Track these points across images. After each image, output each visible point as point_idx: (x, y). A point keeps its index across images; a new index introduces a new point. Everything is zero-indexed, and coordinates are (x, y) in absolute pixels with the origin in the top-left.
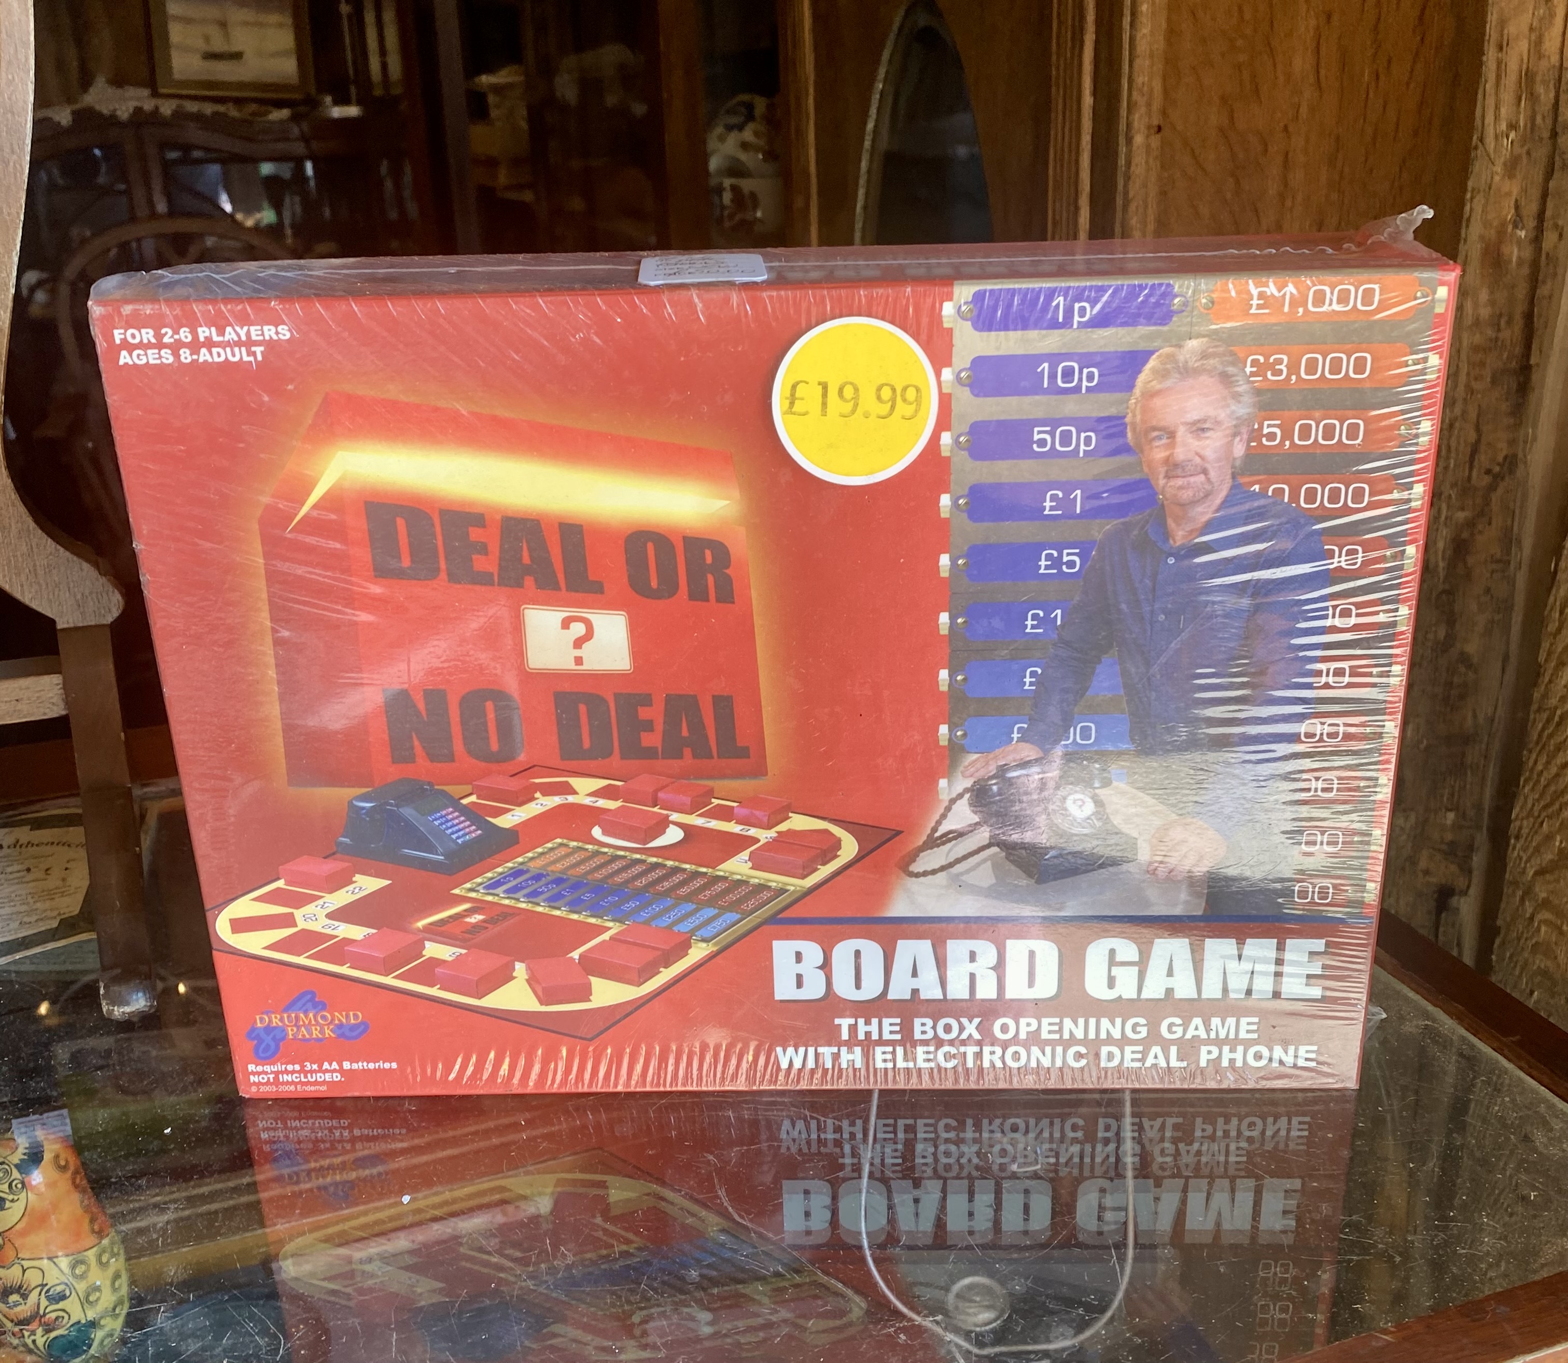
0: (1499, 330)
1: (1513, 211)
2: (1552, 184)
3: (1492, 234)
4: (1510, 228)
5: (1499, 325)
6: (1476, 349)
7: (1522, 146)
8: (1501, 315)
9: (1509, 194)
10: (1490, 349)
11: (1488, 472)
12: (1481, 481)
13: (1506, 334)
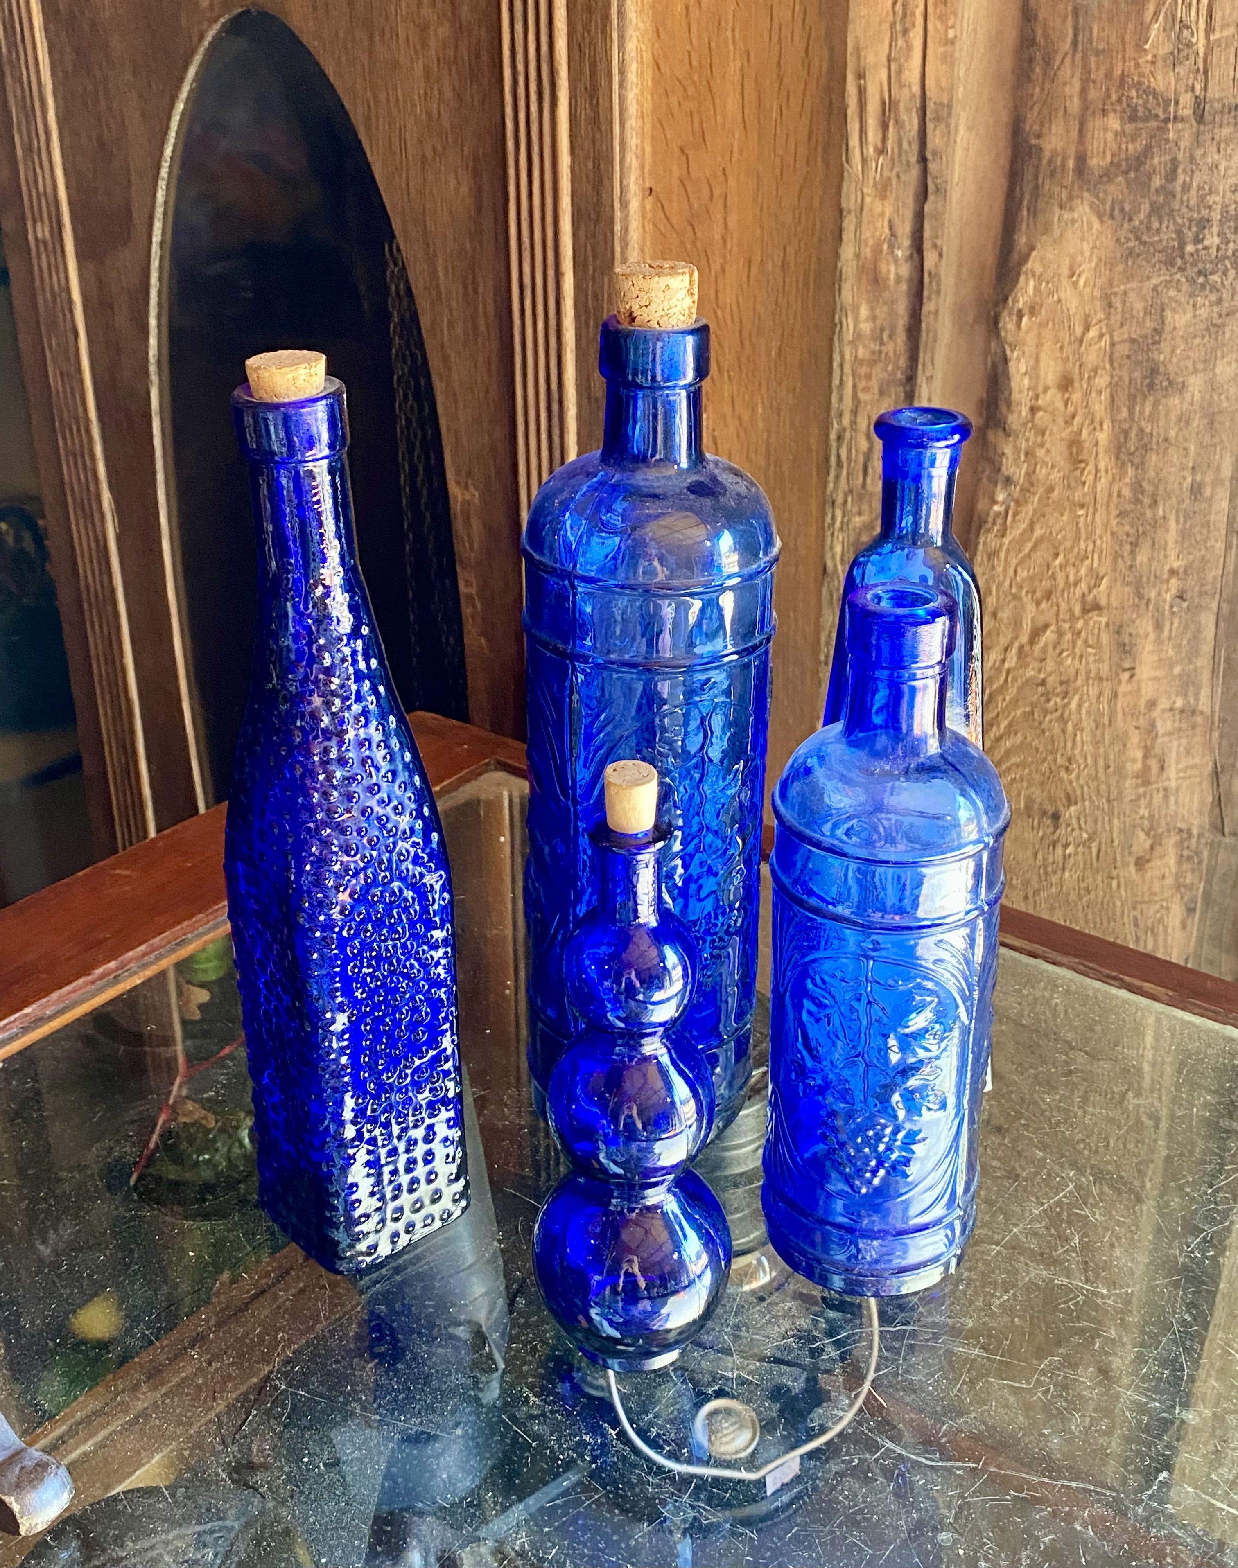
0: (882, 344)
1: (887, 230)
2: (927, 208)
3: (867, 252)
4: (885, 247)
5: (881, 339)
6: (860, 362)
7: (892, 169)
8: (882, 330)
9: (882, 214)
10: (875, 362)
13: (890, 348)
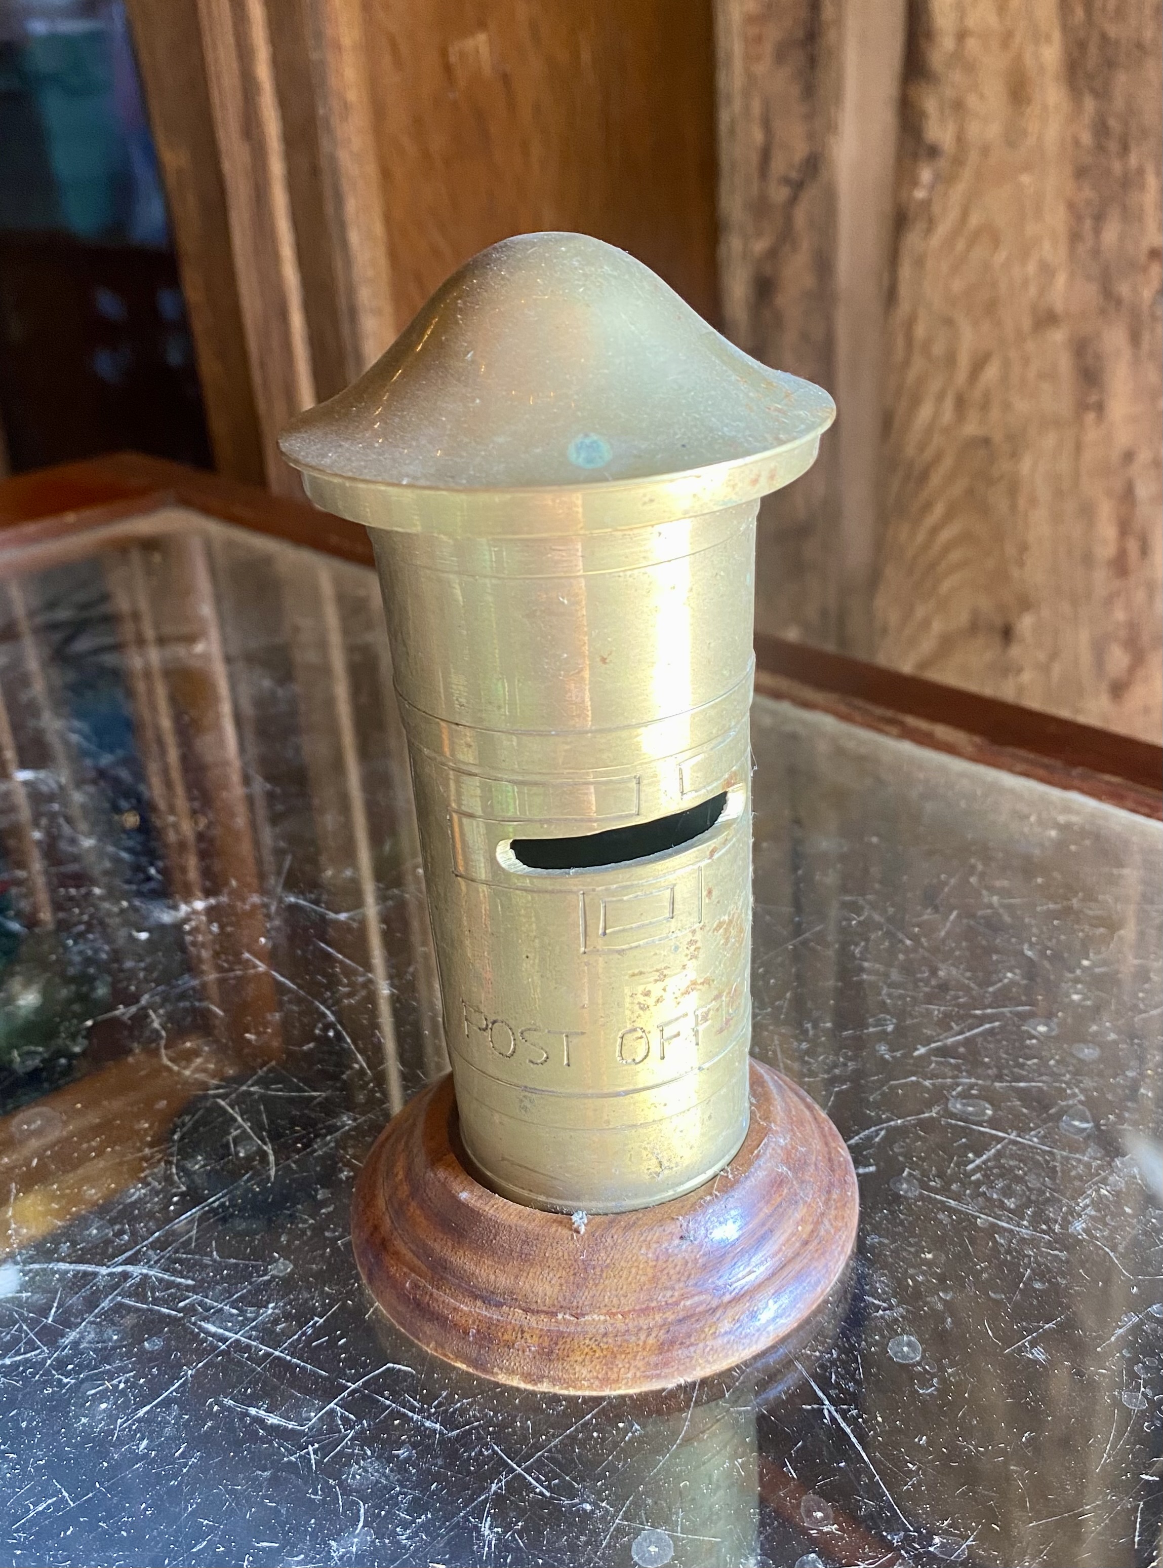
6: (751, 20)
11: (786, 181)
12: (779, 194)
